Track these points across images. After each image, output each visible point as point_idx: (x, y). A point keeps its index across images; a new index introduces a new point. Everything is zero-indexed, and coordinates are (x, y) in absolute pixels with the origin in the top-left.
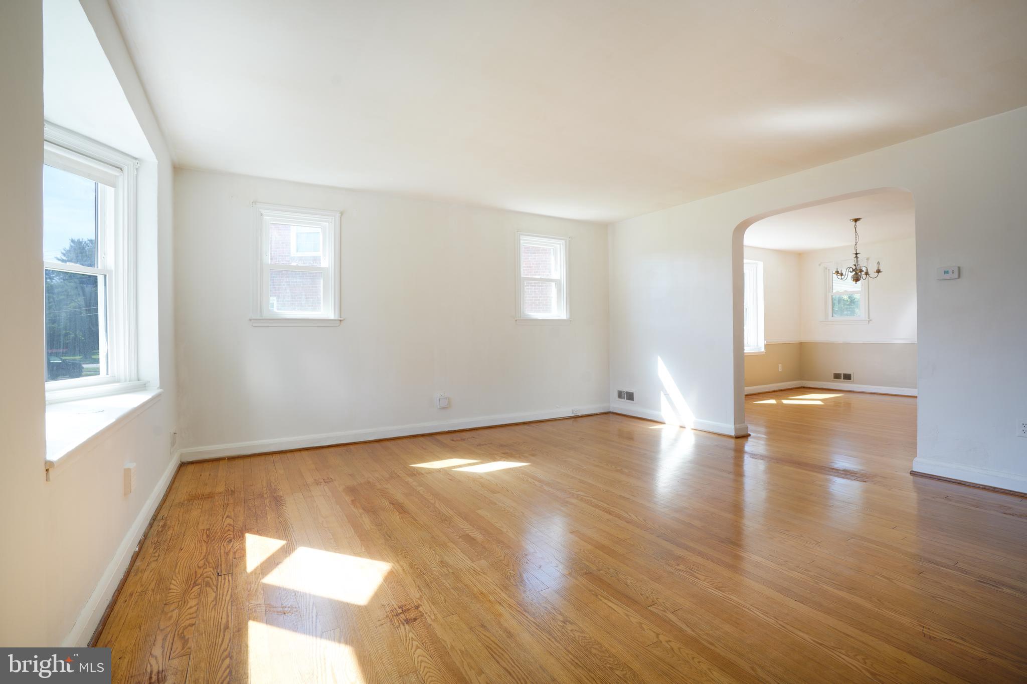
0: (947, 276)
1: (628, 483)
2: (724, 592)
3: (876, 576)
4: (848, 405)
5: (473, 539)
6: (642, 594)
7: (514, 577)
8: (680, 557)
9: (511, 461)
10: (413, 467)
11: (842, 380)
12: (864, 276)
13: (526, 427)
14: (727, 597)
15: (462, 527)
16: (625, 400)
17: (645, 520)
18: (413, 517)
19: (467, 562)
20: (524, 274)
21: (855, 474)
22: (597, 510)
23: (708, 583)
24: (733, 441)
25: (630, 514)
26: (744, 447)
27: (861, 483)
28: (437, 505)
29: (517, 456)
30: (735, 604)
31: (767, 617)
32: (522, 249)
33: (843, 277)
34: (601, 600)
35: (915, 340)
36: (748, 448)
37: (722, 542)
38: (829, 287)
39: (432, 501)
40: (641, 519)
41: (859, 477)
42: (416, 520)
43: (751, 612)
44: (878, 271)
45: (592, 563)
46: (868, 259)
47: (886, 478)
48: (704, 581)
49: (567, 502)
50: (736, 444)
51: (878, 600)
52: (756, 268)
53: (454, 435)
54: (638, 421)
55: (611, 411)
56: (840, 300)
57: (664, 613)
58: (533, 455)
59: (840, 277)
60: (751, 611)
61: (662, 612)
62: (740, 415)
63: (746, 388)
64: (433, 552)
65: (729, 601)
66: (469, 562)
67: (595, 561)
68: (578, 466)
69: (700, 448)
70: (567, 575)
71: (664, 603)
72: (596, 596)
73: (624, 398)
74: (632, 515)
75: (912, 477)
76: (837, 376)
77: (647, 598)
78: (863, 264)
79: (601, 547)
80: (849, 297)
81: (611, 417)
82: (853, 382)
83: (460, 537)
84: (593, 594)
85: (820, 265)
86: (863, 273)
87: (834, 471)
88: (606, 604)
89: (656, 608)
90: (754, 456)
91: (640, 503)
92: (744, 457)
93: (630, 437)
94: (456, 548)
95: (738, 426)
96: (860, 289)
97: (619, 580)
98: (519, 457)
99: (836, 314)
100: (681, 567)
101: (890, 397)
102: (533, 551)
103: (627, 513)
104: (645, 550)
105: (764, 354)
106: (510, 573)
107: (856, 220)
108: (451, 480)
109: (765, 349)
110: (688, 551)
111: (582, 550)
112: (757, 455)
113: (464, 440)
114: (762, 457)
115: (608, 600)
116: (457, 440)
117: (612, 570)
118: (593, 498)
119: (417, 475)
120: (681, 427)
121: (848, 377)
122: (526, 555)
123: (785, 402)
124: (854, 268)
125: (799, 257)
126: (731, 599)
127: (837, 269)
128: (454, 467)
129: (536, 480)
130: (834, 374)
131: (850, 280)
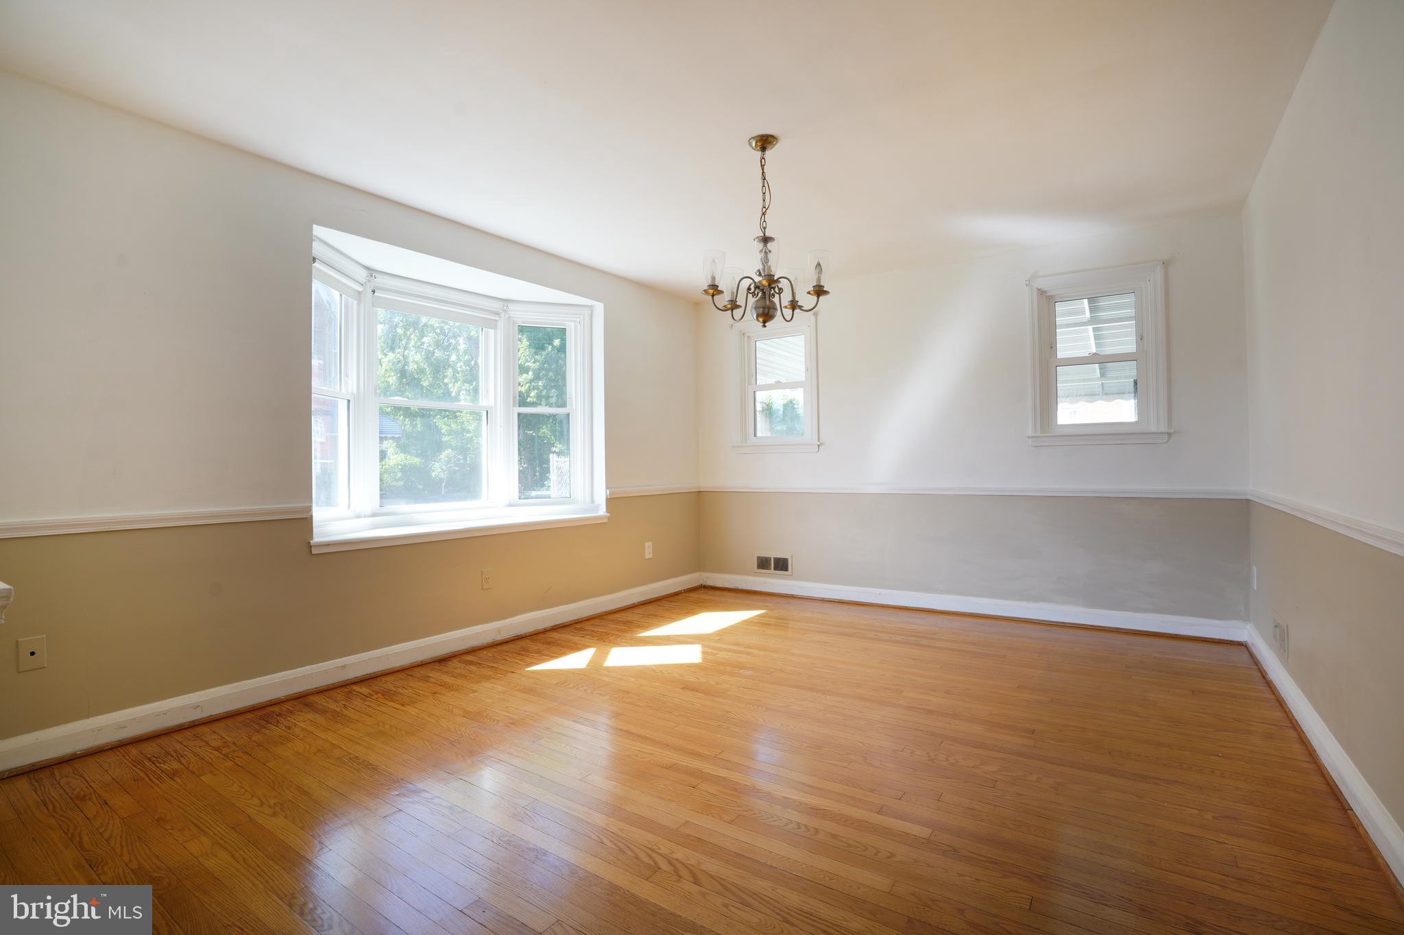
11: (772, 571)
44: (819, 291)
76: (763, 563)
78: (781, 272)
82: (792, 576)
105: (606, 521)
107: (765, 142)
109: (608, 510)
121: (782, 565)
124: (760, 282)
130: (759, 558)
131: (751, 315)
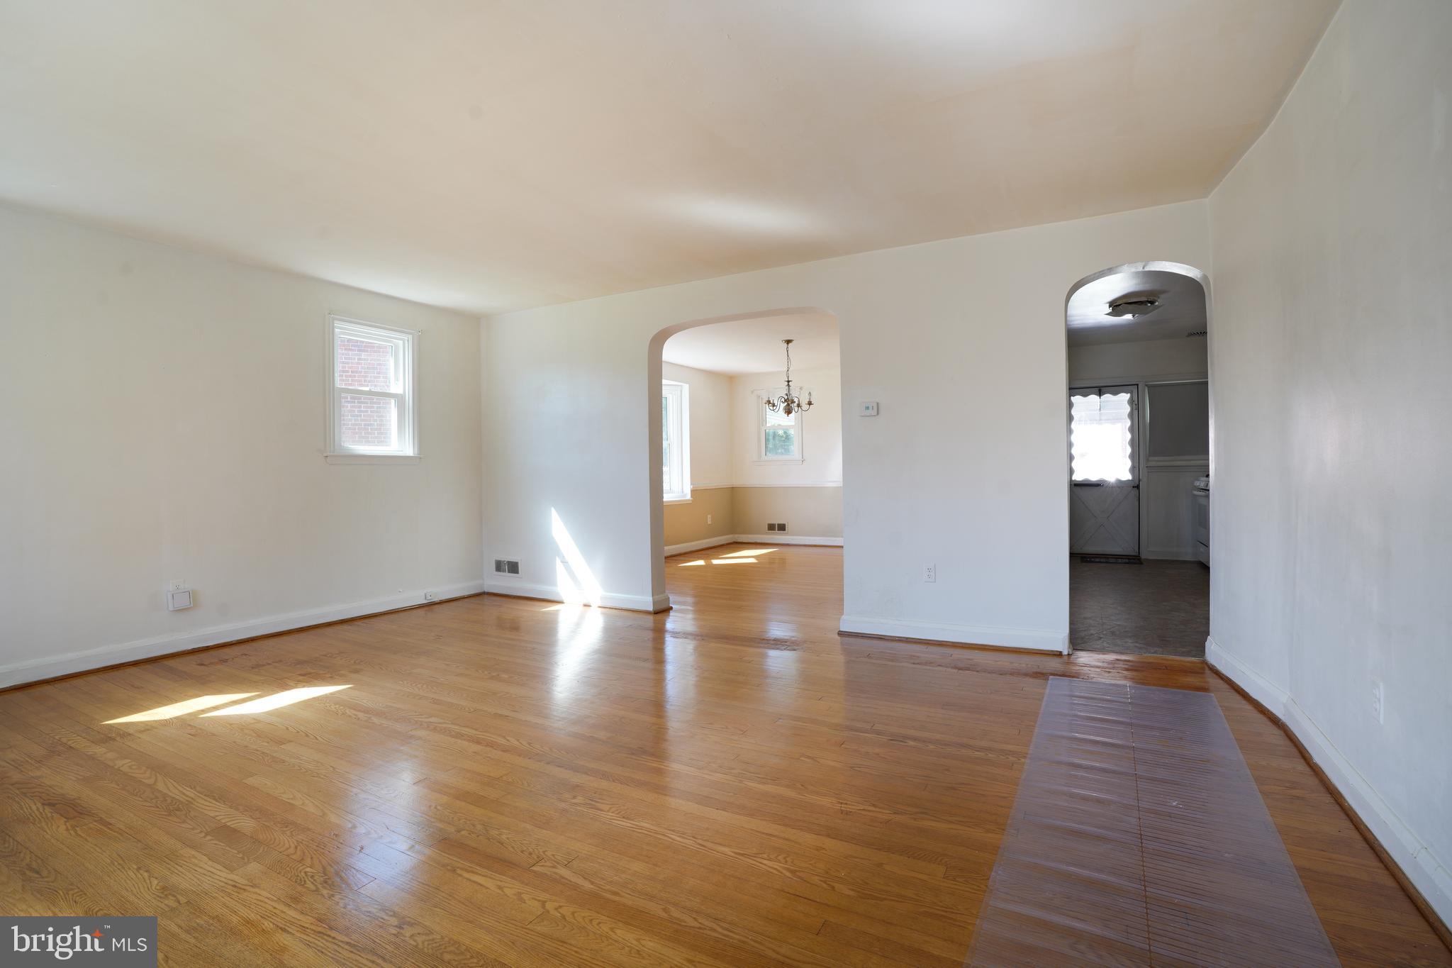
0: (868, 412)
1: (508, 693)
2: (632, 820)
3: (802, 758)
4: (783, 561)
5: (235, 831)
6: (522, 852)
7: (312, 877)
8: (577, 786)
9: (315, 685)
10: (108, 724)
11: (776, 531)
12: (796, 409)
13: (345, 627)
14: (637, 826)
15: (212, 814)
16: (507, 574)
17: (530, 744)
18: (101, 821)
19: (219, 873)
20: (339, 383)
21: (786, 642)
22: (460, 741)
23: (612, 813)
24: (651, 618)
25: (508, 738)
26: (664, 624)
27: (792, 652)
28: (160, 786)
29: (327, 676)
30: (646, 832)
31: (684, 838)
32: (337, 342)
33: (775, 408)
34: (460, 875)
35: (841, 484)
36: (670, 625)
37: (633, 754)
38: (763, 420)
39: (151, 781)
40: (524, 743)
41: (789, 646)
42: (107, 824)
43: (666, 838)
44: (810, 403)
45: (449, 824)
46: (801, 388)
47: (815, 642)
48: (608, 811)
49: (411, 737)
50: (655, 622)
51: (802, 786)
52: (681, 391)
53: (202, 655)
54: (525, 602)
55: (486, 591)
56: (775, 435)
57: (554, 870)
58: (357, 671)
59: (771, 408)
60: (666, 836)
61: (551, 869)
62: (659, 583)
63: (666, 548)
64: (146, 875)
65: (640, 831)
66: (224, 874)
67: (453, 818)
68: (432, 679)
69: (610, 632)
70: (408, 850)
71: (553, 855)
72: (454, 871)
73: (504, 571)
74: (512, 740)
75: (839, 638)
76: (771, 527)
77: (530, 854)
78: (795, 394)
79: (463, 796)
80: (785, 433)
81: (487, 600)
82: (787, 534)
83: (207, 834)
84: (449, 870)
85: (752, 392)
86: (795, 404)
87: (764, 642)
88: (468, 879)
89: (542, 866)
90: (676, 634)
91: (524, 719)
92: (665, 638)
93: (515, 627)
94: (196, 854)
95: (657, 597)
96: (793, 424)
97: (489, 839)
98: (331, 677)
99: (770, 452)
100: (579, 799)
101: (814, 548)
102: (350, 826)
103: (504, 737)
104: (529, 786)
105: (690, 502)
106: (305, 872)
107: (788, 342)
108: (193, 735)
109: (691, 495)
110: (588, 775)
111: (432, 808)
112: (679, 633)
113: (226, 661)
114: (685, 635)
115: (473, 872)
116: (211, 663)
117: (479, 827)
118: (452, 724)
119: (118, 739)
120: (585, 605)
121: (782, 528)
122: (336, 835)
123: (715, 562)
124: (786, 397)
125: (729, 382)
126: (642, 828)
127: (769, 398)
128: (203, 711)
129: (360, 711)
130: (769, 525)
131: (782, 412)
